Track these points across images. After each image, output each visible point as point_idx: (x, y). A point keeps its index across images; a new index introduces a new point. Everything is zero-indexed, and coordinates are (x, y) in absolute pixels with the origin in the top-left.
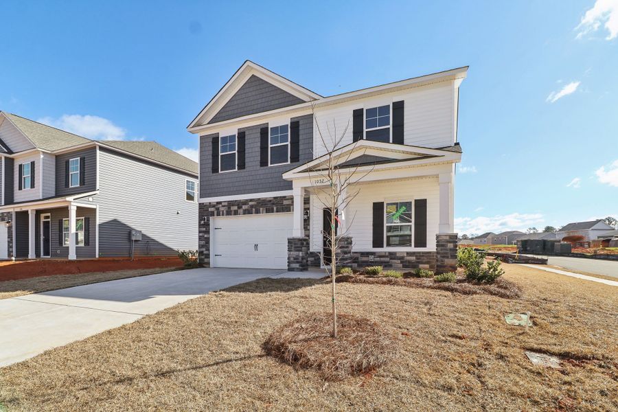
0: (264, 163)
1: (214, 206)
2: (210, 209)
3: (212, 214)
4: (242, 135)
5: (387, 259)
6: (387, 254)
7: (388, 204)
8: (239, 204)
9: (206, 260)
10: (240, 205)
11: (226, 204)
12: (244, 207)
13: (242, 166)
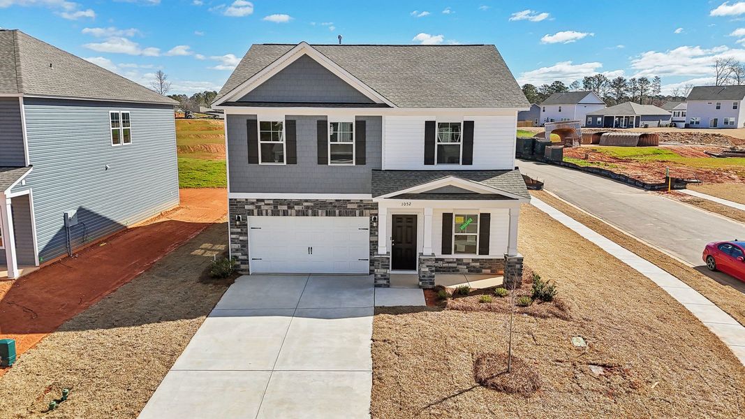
0: (322, 160)
1: (253, 203)
2: (247, 207)
3: (251, 213)
4: (291, 123)
5: (455, 265)
6: (455, 260)
7: (456, 215)
8: (290, 204)
9: (243, 267)
10: (292, 205)
11: (272, 202)
12: (296, 207)
13: (292, 159)
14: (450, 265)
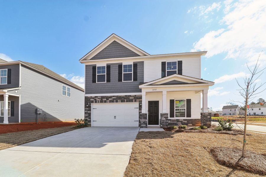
0: (120, 80)
1: (93, 98)
2: (91, 100)
3: (93, 102)
4: (109, 67)
5: (176, 122)
6: (176, 120)
7: (176, 100)
8: (107, 98)
9: (89, 123)
10: (108, 98)
11: (100, 97)
12: (110, 99)
13: (109, 80)
14: (174, 122)
